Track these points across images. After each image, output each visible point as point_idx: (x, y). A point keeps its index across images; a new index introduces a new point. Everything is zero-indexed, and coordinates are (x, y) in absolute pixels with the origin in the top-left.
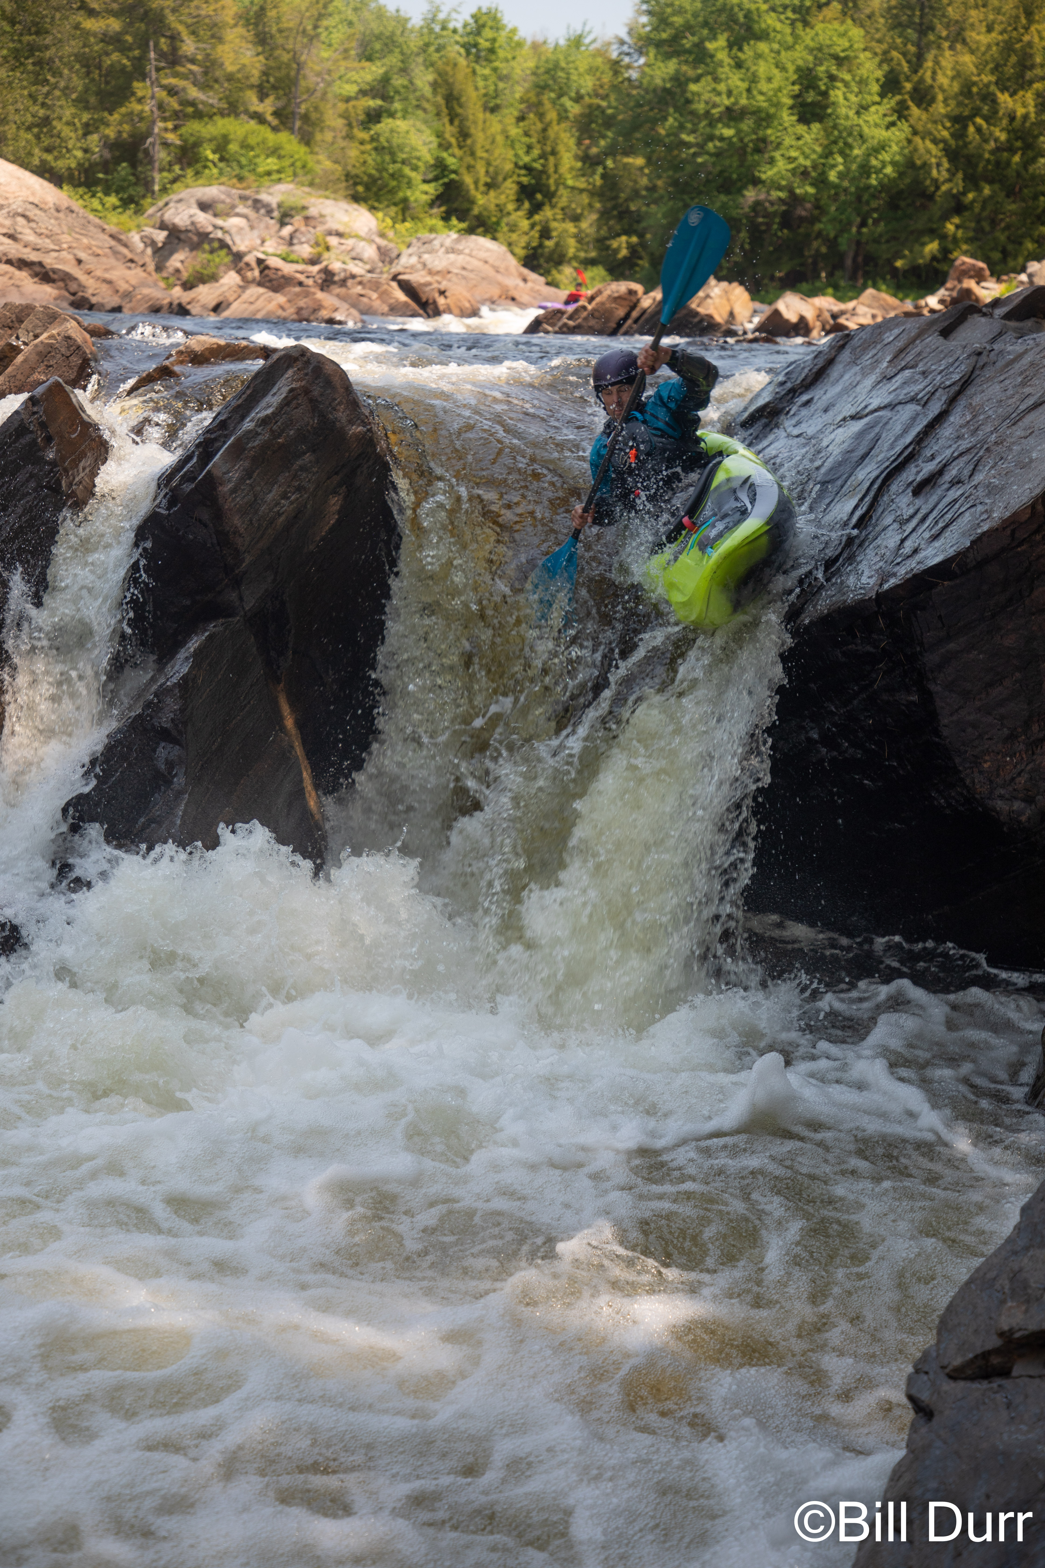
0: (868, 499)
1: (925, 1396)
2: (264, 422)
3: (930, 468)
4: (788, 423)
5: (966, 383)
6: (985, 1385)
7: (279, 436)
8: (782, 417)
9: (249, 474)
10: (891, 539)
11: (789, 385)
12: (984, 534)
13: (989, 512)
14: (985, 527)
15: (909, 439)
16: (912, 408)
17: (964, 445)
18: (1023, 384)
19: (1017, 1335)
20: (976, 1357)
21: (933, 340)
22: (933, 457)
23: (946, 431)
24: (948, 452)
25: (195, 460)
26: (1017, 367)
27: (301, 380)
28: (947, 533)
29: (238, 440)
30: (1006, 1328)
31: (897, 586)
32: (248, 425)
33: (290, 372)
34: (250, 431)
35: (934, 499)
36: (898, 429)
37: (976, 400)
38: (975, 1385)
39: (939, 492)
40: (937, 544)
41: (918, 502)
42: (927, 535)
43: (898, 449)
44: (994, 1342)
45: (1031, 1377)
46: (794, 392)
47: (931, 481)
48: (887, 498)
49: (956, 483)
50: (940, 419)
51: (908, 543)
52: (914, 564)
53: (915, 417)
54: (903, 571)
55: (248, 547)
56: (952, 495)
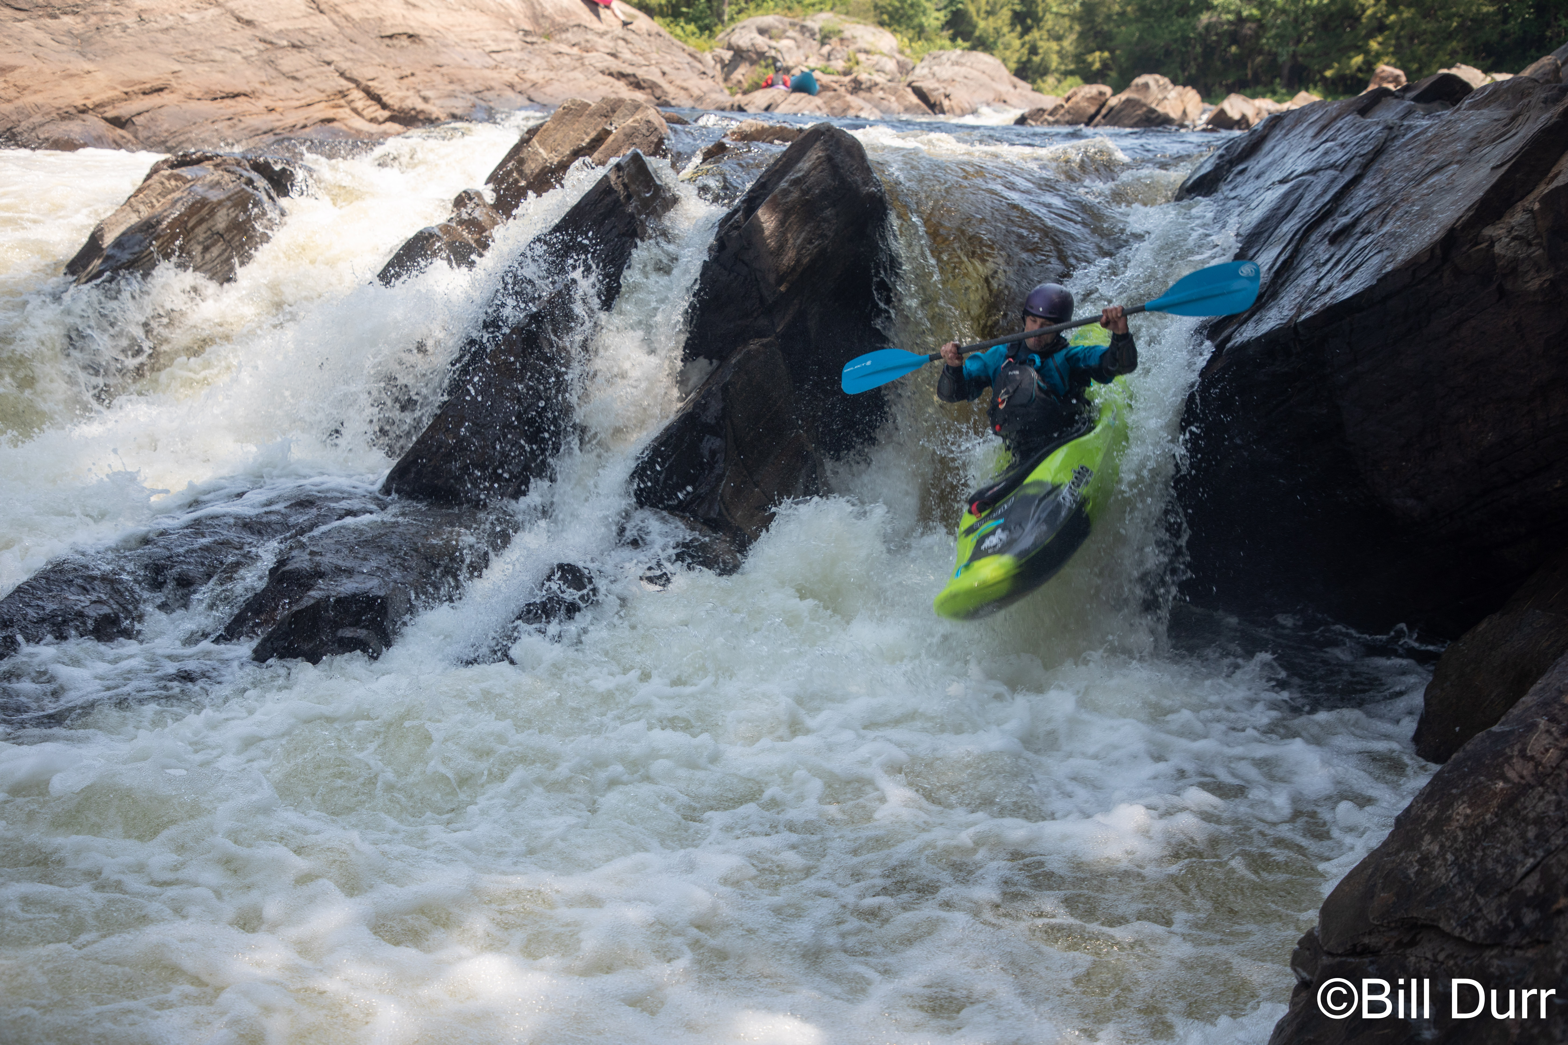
0: (1289, 249)
2: (796, 182)
3: (1345, 220)
4: (1225, 188)
5: (1379, 152)
7: (808, 193)
8: (1221, 184)
9: (782, 223)
10: (1308, 280)
11: (1227, 158)
12: (1388, 273)
13: (1394, 256)
14: (1389, 268)
15: (1327, 198)
16: (1332, 172)
17: (1374, 201)
18: (1427, 152)
21: (1352, 118)
22: (1347, 213)
23: (1360, 191)
24: (1361, 209)
25: (740, 213)
26: (1423, 138)
27: (826, 150)
28: (1357, 274)
29: (775, 197)
31: (1312, 317)
32: (783, 184)
33: (818, 144)
34: (784, 190)
35: (1347, 246)
36: (1318, 189)
37: (1386, 166)
39: (1352, 240)
40: (1347, 283)
41: (1333, 249)
42: (1340, 275)
43: (1317, 206)
46: (1232, 163)
47: (1345, 232)
48: (1307, 246)
49: (1365, 232)
50: (1355, 181)
51: (1323, 283)
52: (1327, 299)
53: (1333, 181)
54: (1317, 305)
55: (780, 281)
56: (1362, 243)
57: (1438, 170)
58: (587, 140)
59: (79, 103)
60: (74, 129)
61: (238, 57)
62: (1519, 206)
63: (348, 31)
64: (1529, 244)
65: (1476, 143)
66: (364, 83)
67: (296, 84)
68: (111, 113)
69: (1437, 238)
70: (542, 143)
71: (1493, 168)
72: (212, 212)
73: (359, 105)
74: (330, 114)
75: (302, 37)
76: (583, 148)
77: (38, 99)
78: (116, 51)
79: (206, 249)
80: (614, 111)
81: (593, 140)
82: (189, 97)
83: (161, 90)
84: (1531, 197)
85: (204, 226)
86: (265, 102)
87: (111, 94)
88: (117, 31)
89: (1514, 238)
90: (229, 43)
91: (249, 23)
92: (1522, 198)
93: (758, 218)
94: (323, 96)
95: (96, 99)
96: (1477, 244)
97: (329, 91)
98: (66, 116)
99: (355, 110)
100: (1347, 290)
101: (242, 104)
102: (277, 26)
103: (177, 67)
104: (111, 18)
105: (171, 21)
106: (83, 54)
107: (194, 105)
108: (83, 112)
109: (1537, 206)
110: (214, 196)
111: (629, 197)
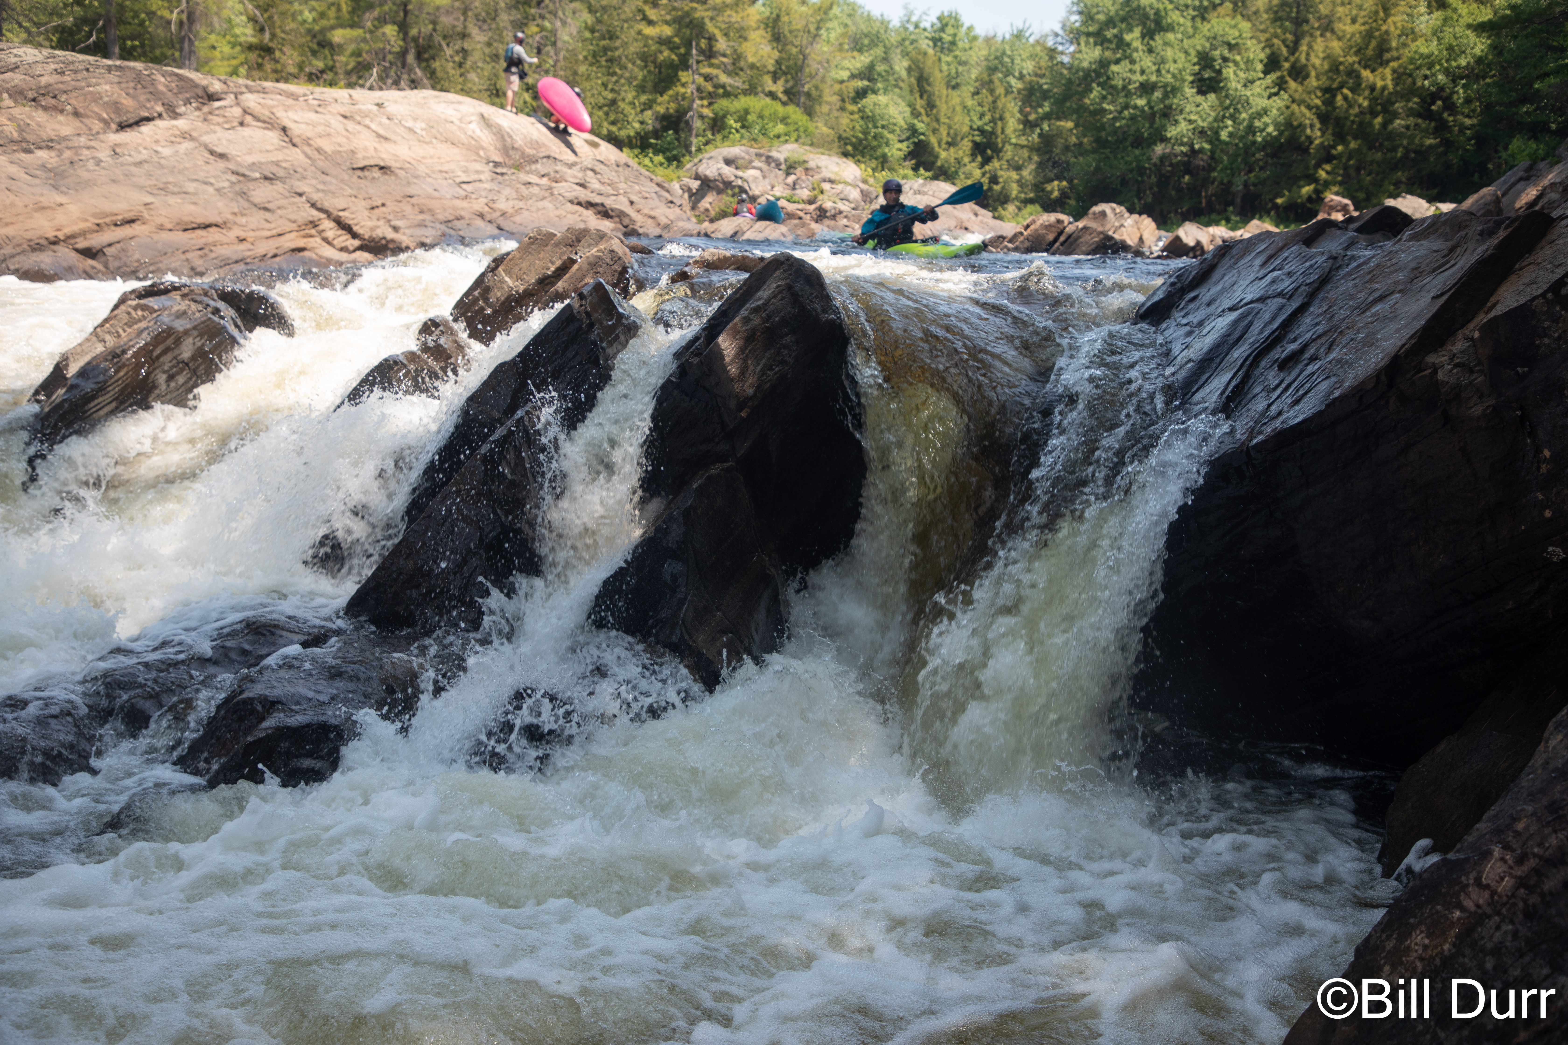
0: (1242, 372)
2: (756, 310)
3: (1293, 347)
4: (1177, 315)
5: (1324, 281)
7: (768, 321)
8: (1173, 310)
9: (741, 350)
10: (1259, 405)
11: (1179, 285)
12: (1335, 399)
13: (1341, 382)
14: (1337, 393)
15: (1276, 324)
16: (1280, 300)
17: (1320, 329)
18: (1370, 281)
21: (1297, 249)
22: (1295, 340)
23: (1307, 318)
24: (1308, 335)
25: (702, 340)
26: (1366, 268)
27: (786, 279)
28: (1306, 399)
29: (736, 324)
31: (1263, 442)
32: (744, 312)
33: (778, 273)
34: (745, 317)
35: (1296, 372)
36: (1267, 317)
37: (1331, 295)
39: (1300, 367)
40: (1297, 408)
41: (1282, 375)
42: (1289, 401)
43: (1267, 333)
46: (1184, 291)
47: (1293, 359)
48: (1257, 372)
49: (1313, 359)
50: (1302, 309)
51: (1273, 407)
52: (1277, 423)
53: (1281, 308)
54: (1269, 429)
55: (741, 407)
56: (1310, 369)
57: (1381, 299)
58: (553, 269)
59: (51, 234)
60: (45, 260)
61: (211, 189)
62: (1460, 334)
63: (320, 164)
64: (1471, 371)
65: (1417, 273)
66: (335, 213)
67: (268, 215)
68: (82, 244)
69: (1381, 365)
70: (508, 272)
71: (1433, 298)
72: (178, 342)
73: (330, 234)
74: (301, 243)
75: (275, 169)
76: (549, 277)
77: (10, 231)
78: (89, 184)
79: (171, 378)
80: (579, 241)
81: (558, 269)
82: (161, 228)
83: (131, 221)
84: (1471, 326)
85: (169, 356)
86: (237, 232)
87: (82, 225)
88: (91, 165)
89: (1457, 365)
90: (202, 175)
91: (222, 156)
92: (1462, 326)
93: (718, 346)
94: (294, 226)
95: (68, 231)
96: (1420, 371)
97: (301, 221)
98: (37, 247)
99: (326, 240)
100: (1297, 415)
101: (213, 235)
102: (250, 159)
103: (149, 199)
104: (86, 152)
105: (145, 154)
106: (56, 187)
107: (165, 236)
108: (54, 243)
109: (1477, 335)
110: (181, 325)
111: (591, 325)
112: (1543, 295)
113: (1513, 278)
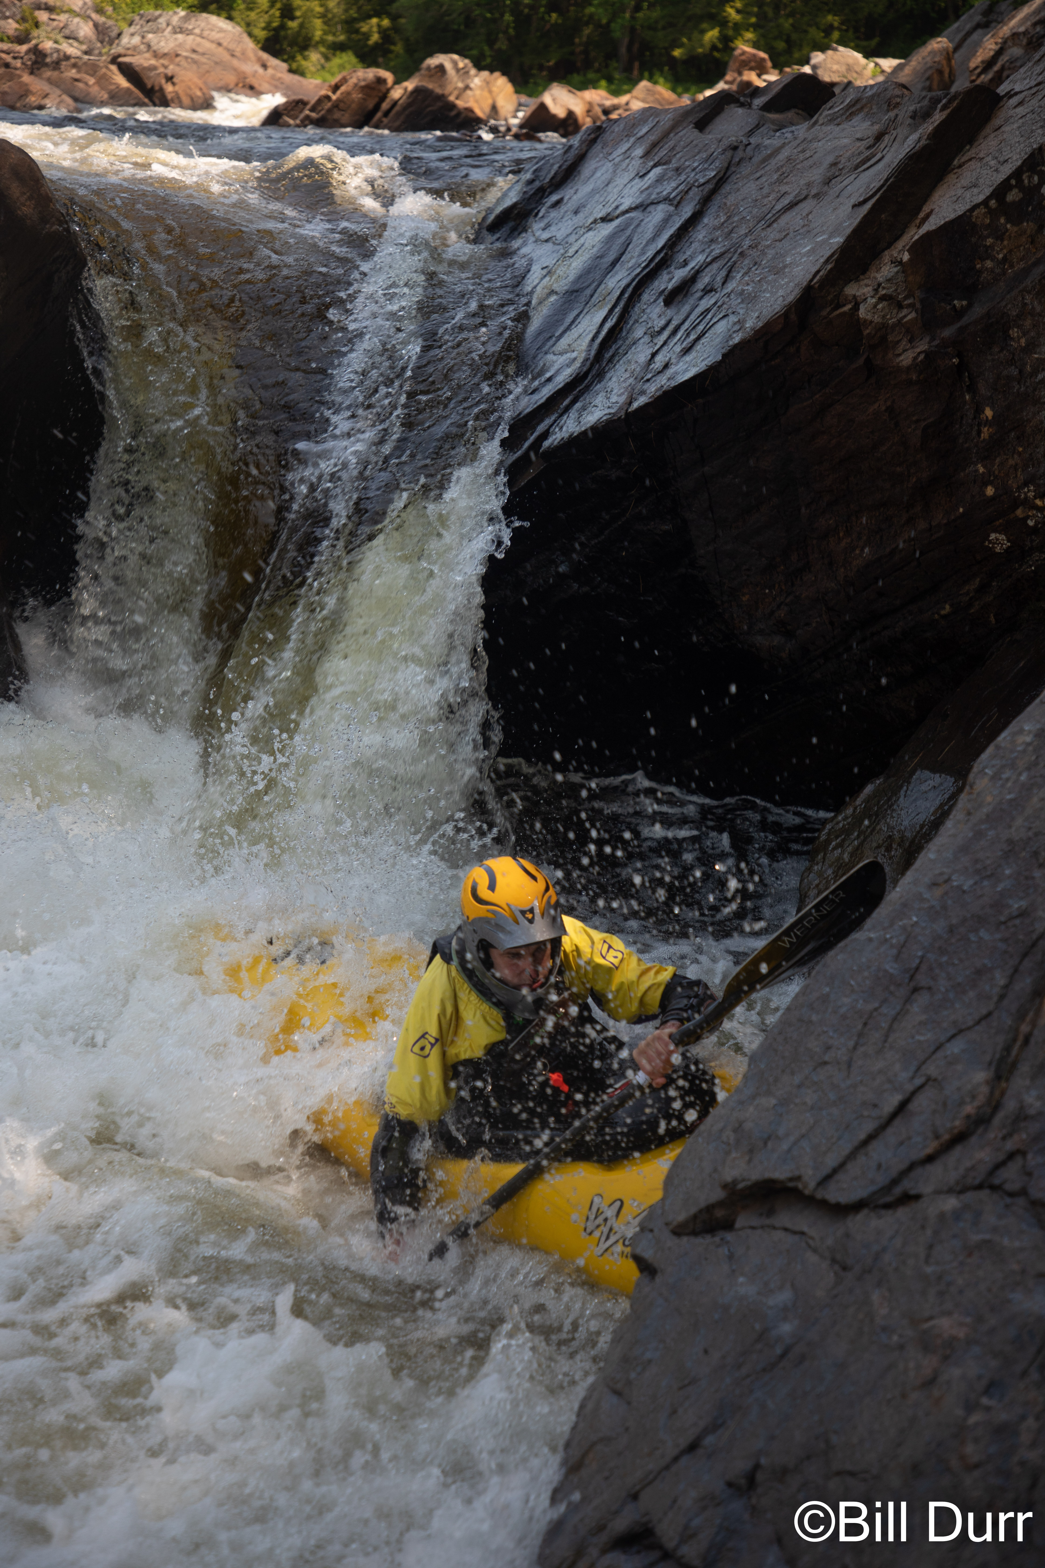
0: (618, 310)
1: (648, 1254)
3: (682, 274)
4: (536, 226)
5: (720, 181)
6: (708, 1239)
8: (531, 219)
10: (641, 354)
11: (537, 184)
12: (736, 346)
13: (741, 322)
14: (737, 339)
15: (661, 242)
16: (665, 208)
17: (717, 250)
18: (779, 181)
19: (740, 1186)
20: (701, 1211)
21: (689, 133)
22: (685, 263)
23: (700, 234)
24: (701, 258)
26: (774, 163)
28: (698, 347)
30: (729, 1179)
31: (647, 405)
35: (686, 308)
36: (650, 231)
37: (731, 200)
38: (699, 1240)
39: (692, 301)
40: (688, 358)
41: (669, 313)
42: (678, 349)
43: (650, 254)
44: (719, 1194)
45: (753, 1228)
46: (542, 192)
47: (683, 290)
48: (637, 309)
49: (708, 290)
50: (694, 221)
51: (658, 358)
52: (664, 380)
53: (667, 219)
54: (652, 389)
56: (704, 304)
57: (792, 206)
62: (887, 256)
64: (900, 306)
65: (835, 170)
69: (791, 298)
71: (854, 206)
84: (900, 244)
89: (882, 298)
92: (889, 246)
96: (838, 306)
100: (688, 369)
109: (906, 257)
112: (985, 203)
113: (951, 178)
